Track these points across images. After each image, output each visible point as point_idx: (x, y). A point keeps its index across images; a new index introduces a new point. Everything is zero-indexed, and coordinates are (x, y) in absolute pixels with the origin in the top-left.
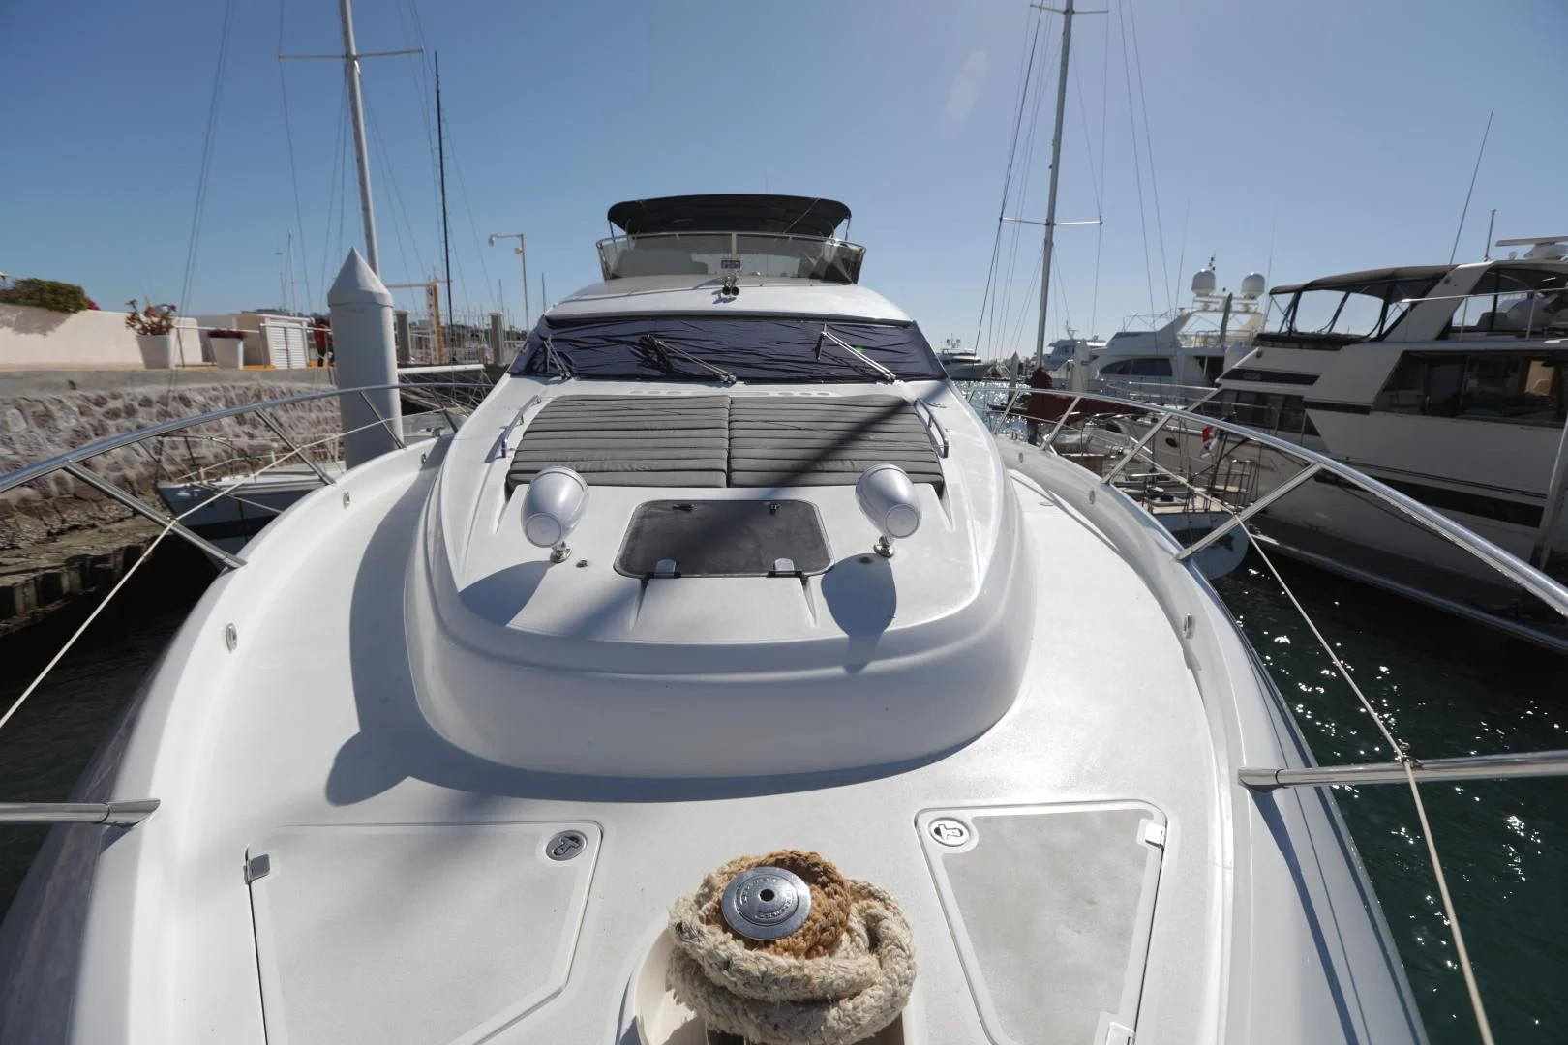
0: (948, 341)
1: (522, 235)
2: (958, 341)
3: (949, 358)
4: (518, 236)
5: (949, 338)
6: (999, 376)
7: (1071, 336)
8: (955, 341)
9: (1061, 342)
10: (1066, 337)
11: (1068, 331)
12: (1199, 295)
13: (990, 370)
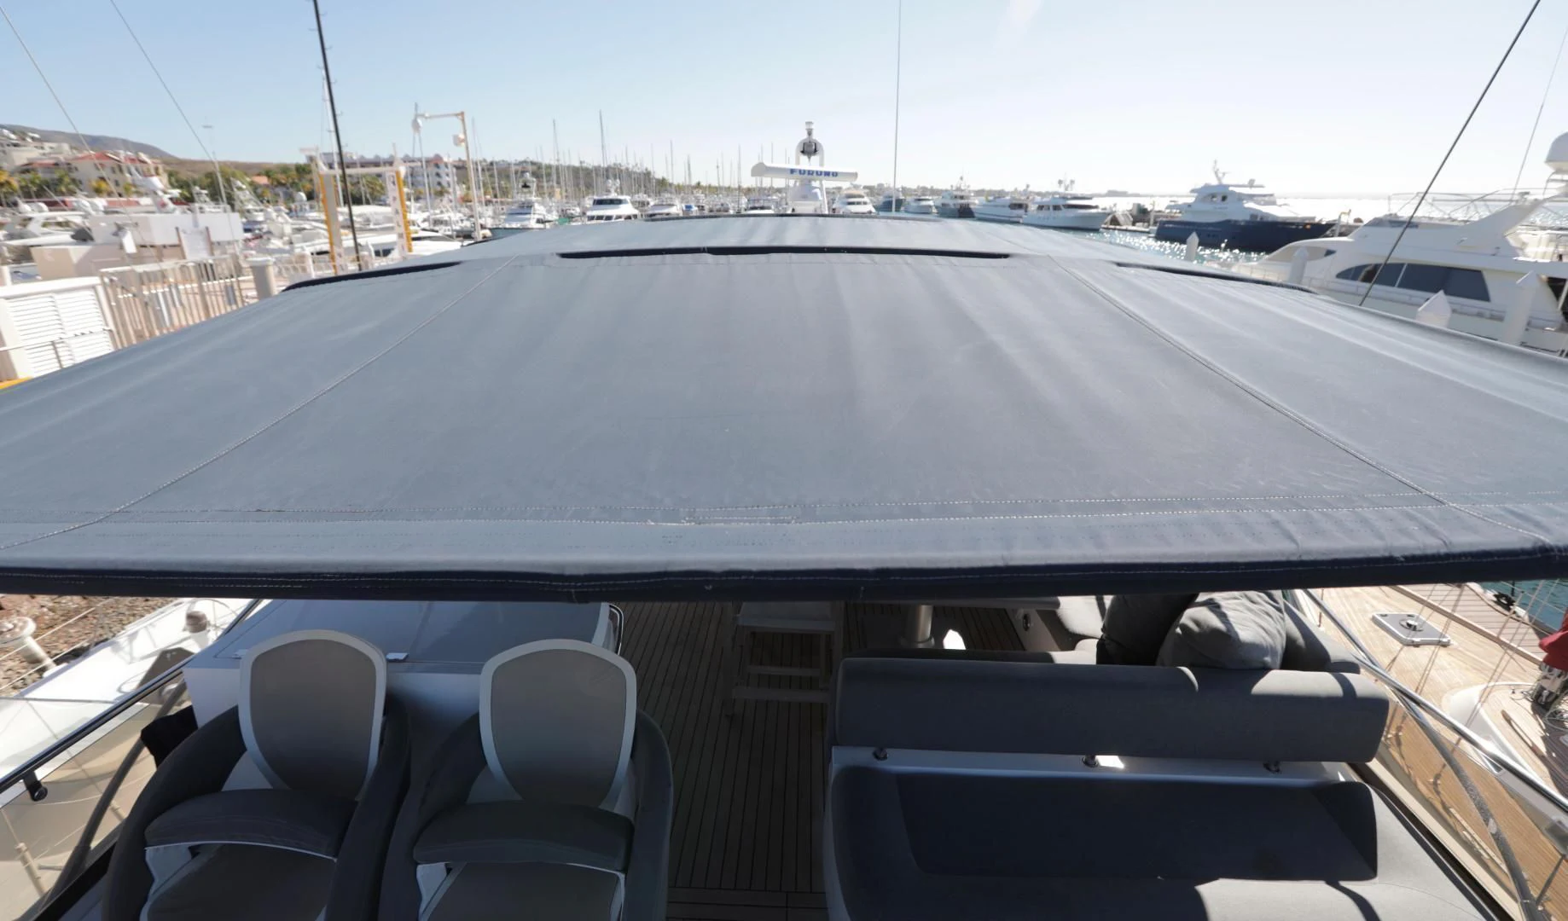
0: (1060, 182)
1: (462, 114)
2: (1072, 182)
3: (1061, 203)
4: (457, 115)
5: (1062, 179)
6: (1119, 224)
7: (1219, 179)
8: (1068, 182)
9: (1207, 187)
10: (1214, 182)
11: (1216, 173)
12: (1558, 171)
13: (1109, 218)
